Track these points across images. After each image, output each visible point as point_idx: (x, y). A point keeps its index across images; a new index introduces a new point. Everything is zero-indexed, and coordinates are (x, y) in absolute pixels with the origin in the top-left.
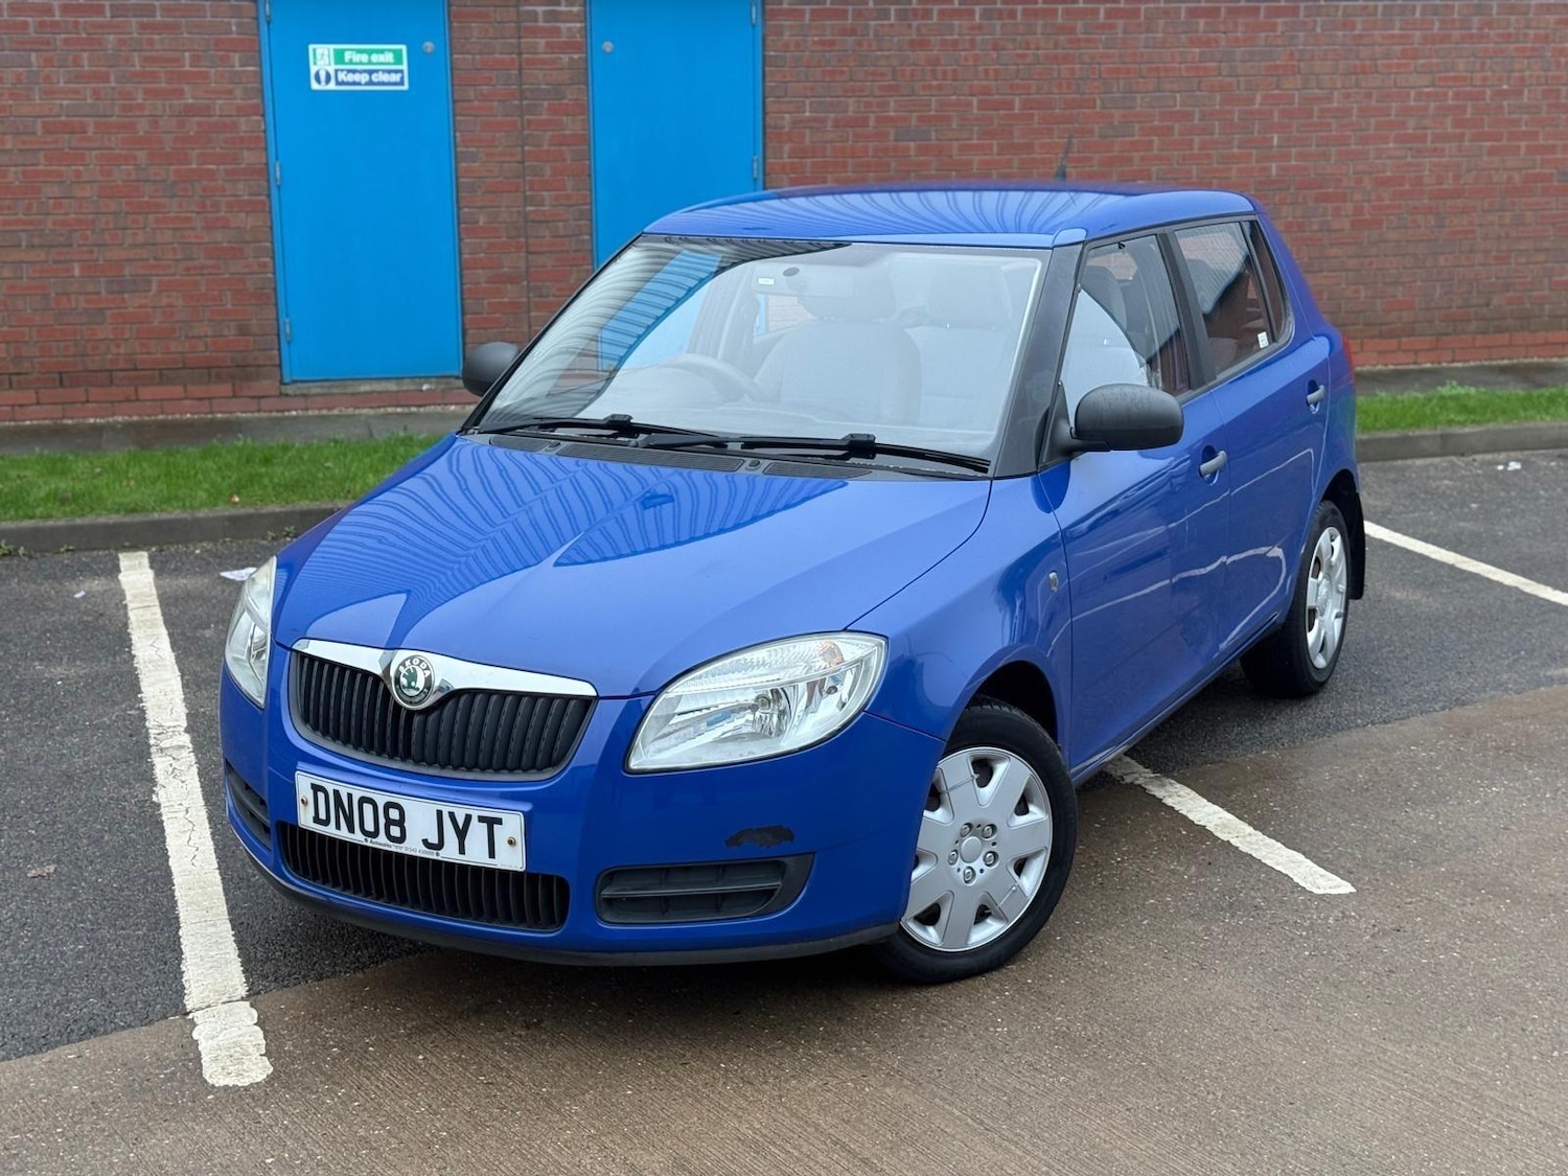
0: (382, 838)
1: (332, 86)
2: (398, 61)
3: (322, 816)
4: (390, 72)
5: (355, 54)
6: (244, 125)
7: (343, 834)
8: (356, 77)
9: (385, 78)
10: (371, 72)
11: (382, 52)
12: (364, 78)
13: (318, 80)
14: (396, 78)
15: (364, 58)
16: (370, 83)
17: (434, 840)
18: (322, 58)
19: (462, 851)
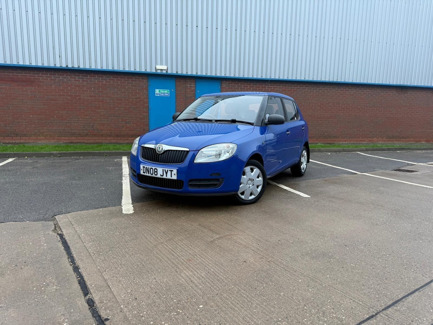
0: (154, 175)
1: (158, 95)
2: (168, 92)
3: (144, 172)
4: (167, 94)
5: (162, 91)
6: (145, 100)
7: (148, 175)
8: (162, 94)
9: (166, 94)
10: (164, 94)
11: (166, 91)
12: (163, 94)
13: (156, 94)
14: (168, 94)
15: (163, 91)
16: (164, 95)
17: (162, 175)
18: (157, 91)
19: (166, 176)
